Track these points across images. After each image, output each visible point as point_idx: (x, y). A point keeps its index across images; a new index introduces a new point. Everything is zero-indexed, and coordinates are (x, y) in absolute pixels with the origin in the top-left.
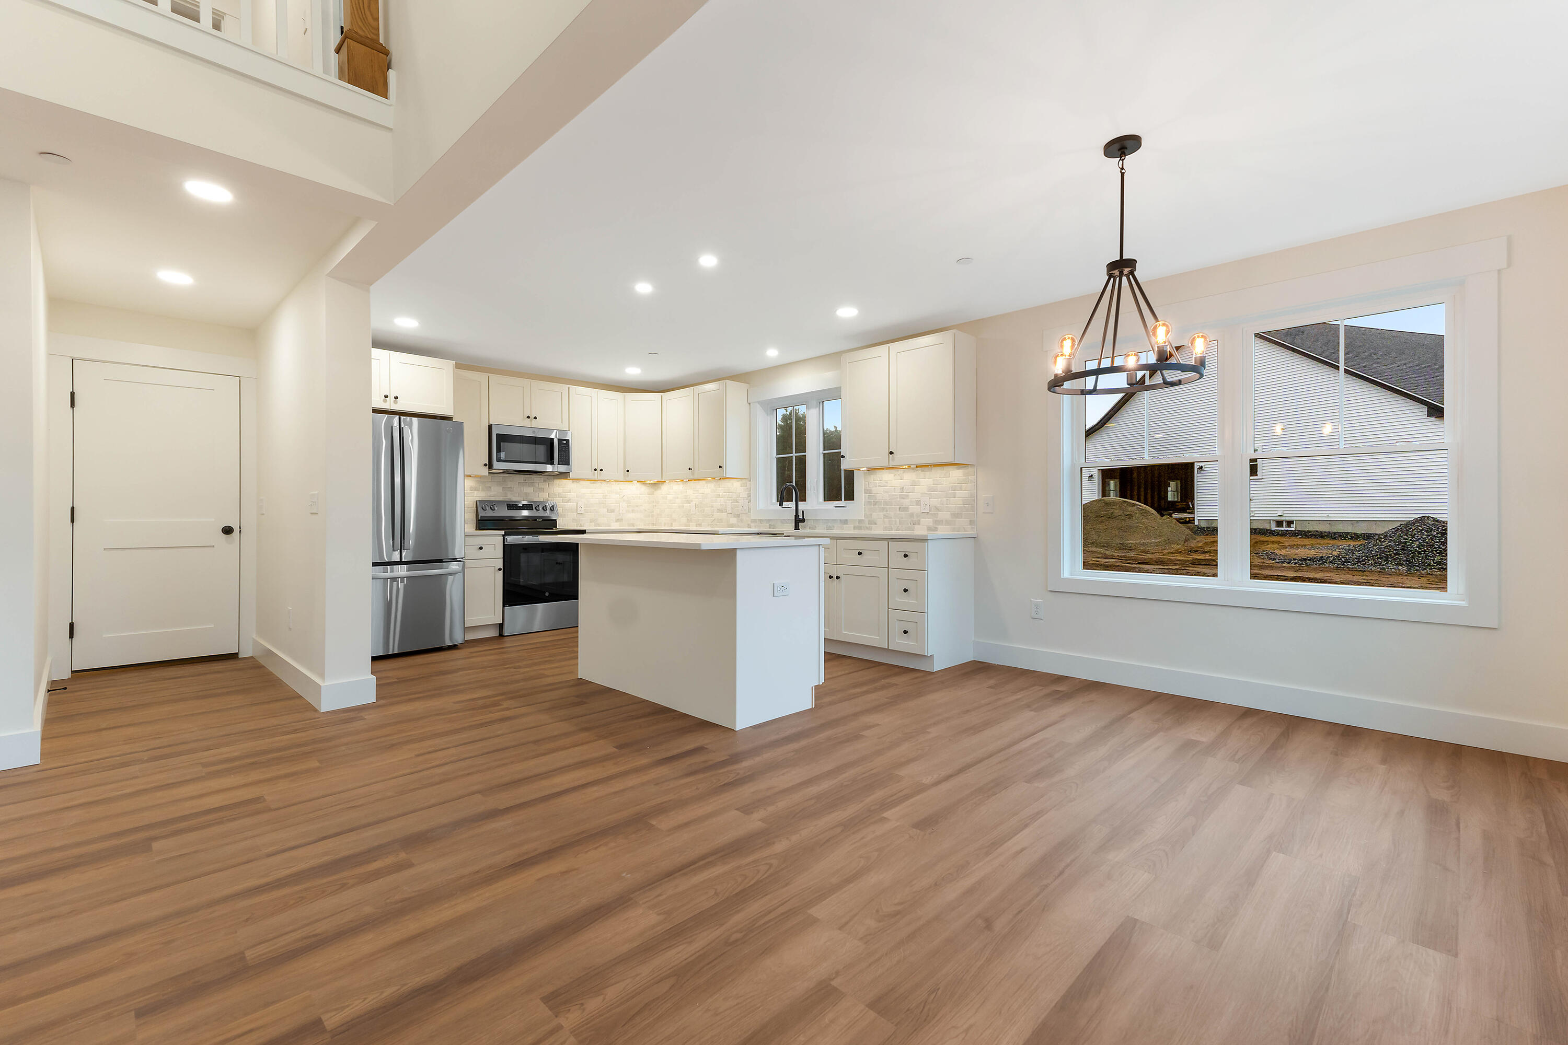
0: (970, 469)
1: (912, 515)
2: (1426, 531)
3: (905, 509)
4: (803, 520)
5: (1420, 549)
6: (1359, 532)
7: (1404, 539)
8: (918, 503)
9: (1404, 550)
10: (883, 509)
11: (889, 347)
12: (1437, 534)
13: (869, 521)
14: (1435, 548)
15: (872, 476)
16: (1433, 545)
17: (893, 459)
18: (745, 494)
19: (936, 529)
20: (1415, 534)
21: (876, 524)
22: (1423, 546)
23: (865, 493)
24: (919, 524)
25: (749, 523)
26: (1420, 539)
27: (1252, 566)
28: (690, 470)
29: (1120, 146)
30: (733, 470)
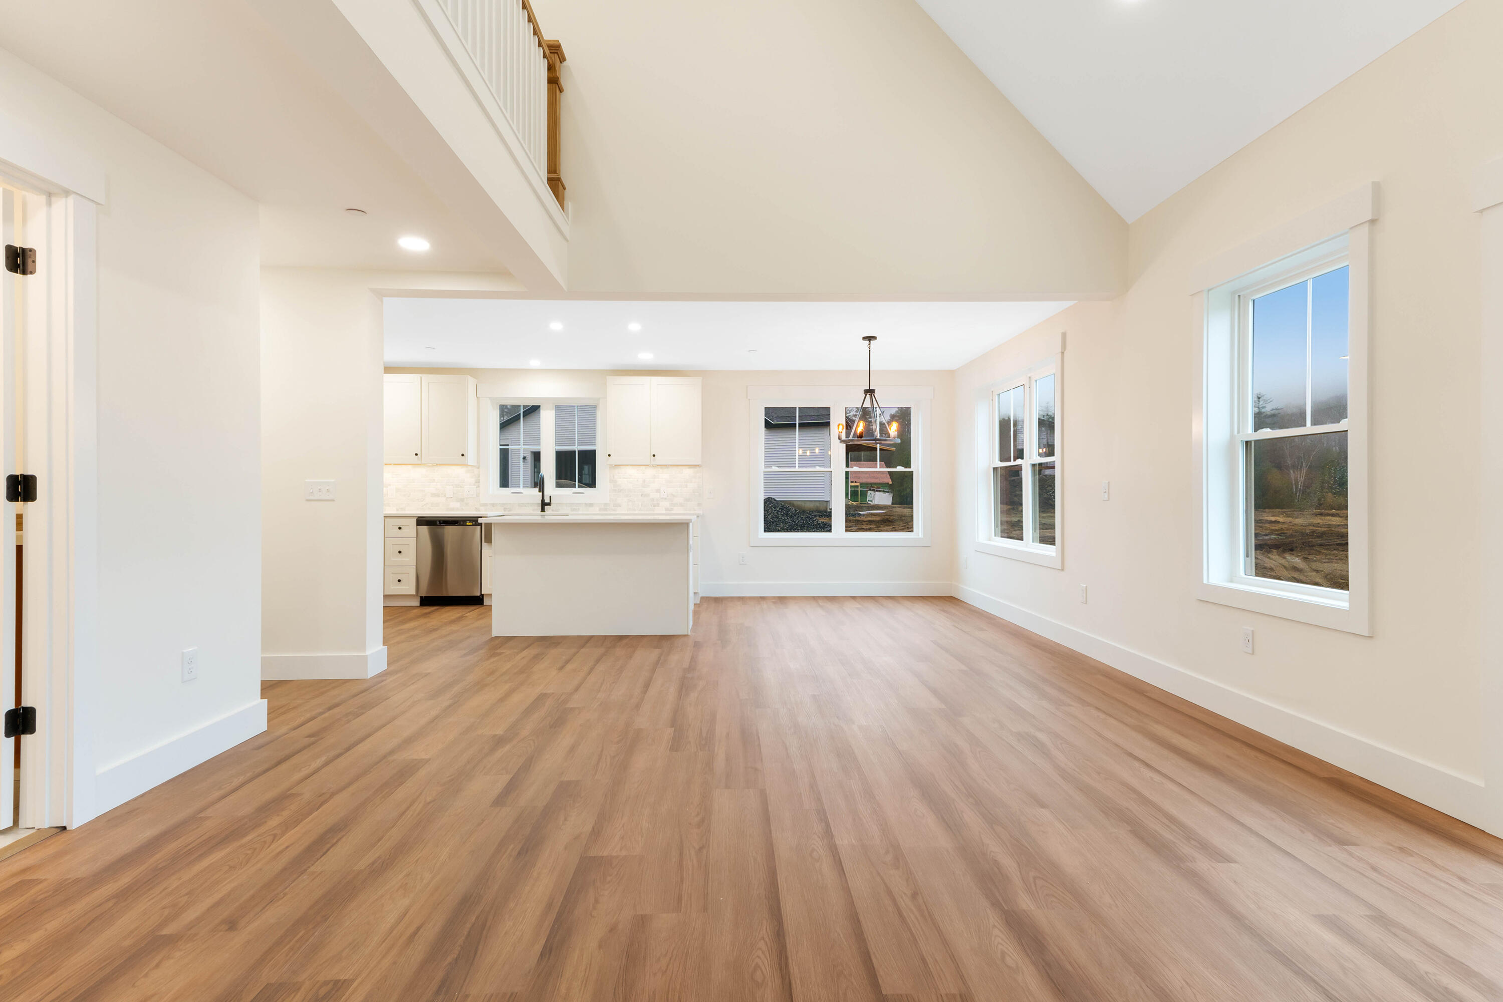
0: (698, 469)
1: (653, 500)
2: (774, 508)
3: (647, 495)
4: (549, 504)
8: (658, 491)
10: (627, 496)
11: (650, 380)
13: (614, 504)
15: (615, 470)
17: (655, 460)
19: (672, 509)
21: (620, 506)
23: (608, 482)
24: (658, 506)
27: (846, 527)
28: (416, 454)
29: (869, 339)
30: (471, 458)
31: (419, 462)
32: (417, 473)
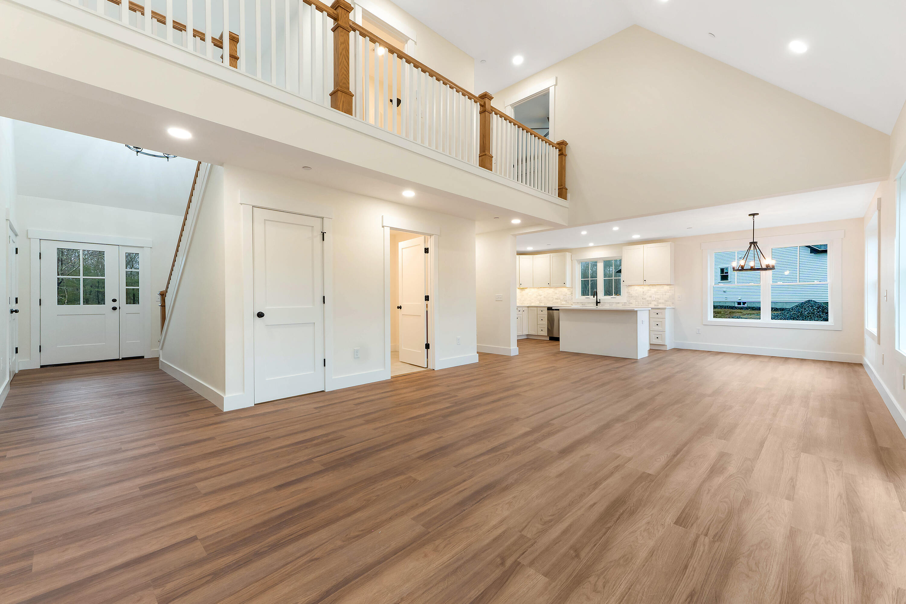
0: (672, 286)
1: (648, 301)
3: (645, 299)
4: (600, 303)
5: (808, 315)
6: (778, 307)
7: (801, 310)
8: (650, 297)
9: (801, 315)
10: (635, 299)
11: (643, 246)
12: (816, 308)
13: (629, 303)
14: (815, 314)
15: (630, 287)
16: (814, 313)
17: (645, 283)
18: (570, 293)
19: (658, 305)
20: (806, 308)
21: (632, 304)
22: (810, 313)
23: (627, 293)
24: (651, 304)
25: (572, 303)
26: (808, 310)
27: (772, 317)
28: (549, 284)
29: (754, 215)
30: (568, 284)
31: (549, 287)
32: (551, 291)
